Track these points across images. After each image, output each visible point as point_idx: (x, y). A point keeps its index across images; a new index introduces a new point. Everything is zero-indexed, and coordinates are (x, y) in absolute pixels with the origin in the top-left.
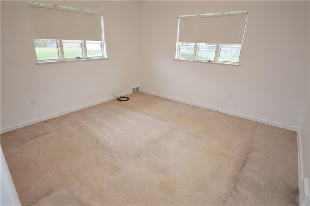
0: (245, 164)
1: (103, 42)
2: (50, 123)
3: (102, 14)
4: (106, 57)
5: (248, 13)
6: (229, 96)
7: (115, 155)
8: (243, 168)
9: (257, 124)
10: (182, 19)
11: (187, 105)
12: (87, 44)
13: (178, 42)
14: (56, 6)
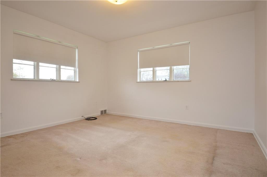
0: (215, 159)
1: (76, 69)
2: (13, 137)
3: (77, 48)
4: (78, 81)
5: (190, 42)
6: (187, 108)
7: (79, 159)
8: (214, 161)
9: (216, 130)
10: (140, 52)
11: (151, 121)
12: (61, 69)
13: (139, 68)
14: (38, 36)
